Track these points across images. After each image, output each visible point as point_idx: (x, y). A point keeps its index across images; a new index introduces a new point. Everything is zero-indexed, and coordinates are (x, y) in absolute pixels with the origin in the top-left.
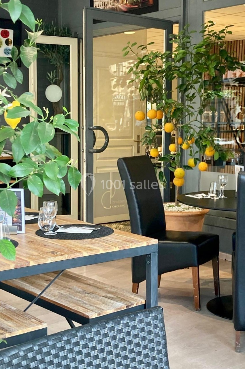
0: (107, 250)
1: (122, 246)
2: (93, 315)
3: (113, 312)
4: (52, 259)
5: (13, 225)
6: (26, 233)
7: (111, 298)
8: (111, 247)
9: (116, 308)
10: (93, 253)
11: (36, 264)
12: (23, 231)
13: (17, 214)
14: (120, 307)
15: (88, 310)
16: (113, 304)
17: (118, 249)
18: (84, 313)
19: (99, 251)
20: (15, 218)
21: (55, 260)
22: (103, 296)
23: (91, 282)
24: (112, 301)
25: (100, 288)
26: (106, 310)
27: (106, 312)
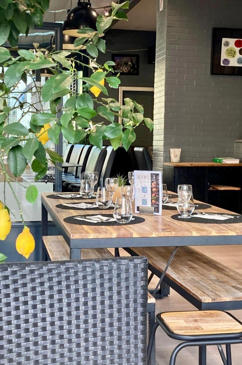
0: (221, 234)
1: (239, 231)
2: (206, 299)
3: (231, 300)
4: (157, 234)
5: (151, 207)
6: (162, 215)
7: (238, 289)
8: (225, 230)
9: (234, 297)
10: (204, 234)
11: (139, 236)
12: (160, 213)
13: (155, 196)
14: (240, 297)
15: (205, 295)
16: (236, 293)
17: (234, 234)
18: (199, 296)
19: (211, 233)
20: (154, 200)
21: (160, 235)
22: (232, 286)
23: (232, 274)
24: (236, 291)
25: (235, 280)
26: (223, 297)
27: (222, 298)
